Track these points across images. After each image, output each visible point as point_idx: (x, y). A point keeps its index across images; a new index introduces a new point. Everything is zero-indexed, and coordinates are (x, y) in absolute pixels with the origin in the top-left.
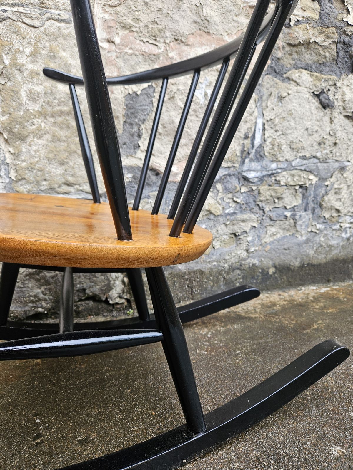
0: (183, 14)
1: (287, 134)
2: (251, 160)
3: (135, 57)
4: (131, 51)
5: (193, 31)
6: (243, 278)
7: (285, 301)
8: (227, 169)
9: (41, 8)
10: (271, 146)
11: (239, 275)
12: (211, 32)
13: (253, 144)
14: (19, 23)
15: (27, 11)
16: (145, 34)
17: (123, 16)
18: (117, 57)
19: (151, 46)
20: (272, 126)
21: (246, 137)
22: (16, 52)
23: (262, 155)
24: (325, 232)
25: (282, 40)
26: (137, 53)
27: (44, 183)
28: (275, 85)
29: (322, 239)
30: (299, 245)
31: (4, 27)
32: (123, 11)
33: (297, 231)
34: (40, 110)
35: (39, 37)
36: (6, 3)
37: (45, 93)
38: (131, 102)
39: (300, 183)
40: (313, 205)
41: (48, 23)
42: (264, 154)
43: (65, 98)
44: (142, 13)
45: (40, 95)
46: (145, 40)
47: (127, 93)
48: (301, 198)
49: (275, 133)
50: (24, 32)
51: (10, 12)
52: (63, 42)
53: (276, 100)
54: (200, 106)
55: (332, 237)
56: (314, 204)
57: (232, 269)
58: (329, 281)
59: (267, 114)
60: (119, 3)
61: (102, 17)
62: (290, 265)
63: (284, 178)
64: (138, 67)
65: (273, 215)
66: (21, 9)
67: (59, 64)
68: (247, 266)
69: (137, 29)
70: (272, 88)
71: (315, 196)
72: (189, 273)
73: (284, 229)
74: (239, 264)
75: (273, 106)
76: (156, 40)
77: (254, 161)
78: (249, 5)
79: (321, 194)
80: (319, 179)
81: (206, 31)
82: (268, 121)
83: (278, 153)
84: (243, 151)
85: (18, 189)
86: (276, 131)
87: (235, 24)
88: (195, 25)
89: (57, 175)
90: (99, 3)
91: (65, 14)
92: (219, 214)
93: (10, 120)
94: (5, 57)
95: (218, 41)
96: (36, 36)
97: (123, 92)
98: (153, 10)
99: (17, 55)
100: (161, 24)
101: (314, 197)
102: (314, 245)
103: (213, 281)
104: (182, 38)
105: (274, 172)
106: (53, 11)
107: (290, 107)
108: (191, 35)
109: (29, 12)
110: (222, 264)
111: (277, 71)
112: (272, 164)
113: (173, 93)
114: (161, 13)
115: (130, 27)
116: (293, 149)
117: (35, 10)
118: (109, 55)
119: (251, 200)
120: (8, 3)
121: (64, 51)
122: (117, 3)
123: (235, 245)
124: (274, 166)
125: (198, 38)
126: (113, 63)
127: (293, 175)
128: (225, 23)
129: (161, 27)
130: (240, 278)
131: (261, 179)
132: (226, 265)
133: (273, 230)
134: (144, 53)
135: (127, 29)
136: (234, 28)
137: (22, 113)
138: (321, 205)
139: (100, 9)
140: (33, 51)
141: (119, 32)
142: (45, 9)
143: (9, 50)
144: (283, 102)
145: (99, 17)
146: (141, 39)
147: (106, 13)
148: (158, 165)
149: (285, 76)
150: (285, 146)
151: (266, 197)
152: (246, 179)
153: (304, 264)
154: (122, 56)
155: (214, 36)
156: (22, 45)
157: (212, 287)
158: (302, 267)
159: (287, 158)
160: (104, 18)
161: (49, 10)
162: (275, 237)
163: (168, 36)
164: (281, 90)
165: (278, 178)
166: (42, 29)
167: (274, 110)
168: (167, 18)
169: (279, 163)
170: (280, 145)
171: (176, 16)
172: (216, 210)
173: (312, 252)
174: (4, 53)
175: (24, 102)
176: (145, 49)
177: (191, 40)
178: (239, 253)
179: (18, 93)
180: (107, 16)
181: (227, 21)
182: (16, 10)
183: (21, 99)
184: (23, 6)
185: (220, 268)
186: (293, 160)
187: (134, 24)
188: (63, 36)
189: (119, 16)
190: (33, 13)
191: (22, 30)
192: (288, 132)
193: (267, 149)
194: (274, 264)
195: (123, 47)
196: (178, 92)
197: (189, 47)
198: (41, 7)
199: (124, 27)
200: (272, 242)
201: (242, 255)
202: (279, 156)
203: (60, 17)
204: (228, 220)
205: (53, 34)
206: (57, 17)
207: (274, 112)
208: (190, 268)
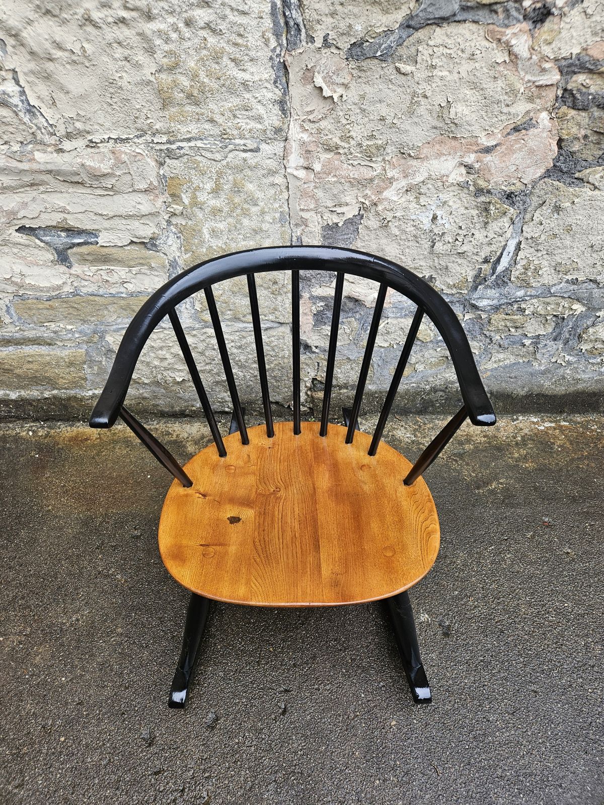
0: (416, 120)
1: (554, 255)
2: (487, 287)
3: (340, 185)
4: (335, 179)
5: (429, 139)
6: (446, 399)
7: (484, 437)
8: (450, 296)
9: (223, 140)
10: (523, 271)
11: (441, 396)
12: (459, 136)
13: (494, 269)
14: (197, 158)
15: (206, 144)
16: (356, 155)
17: (327, 135)
18: (316, 187)
19: (362, 169)
20: (533, 245)
21: (486, 261)
22: (195, 190)
23: (505, 279)
24: (576, 366)
25: (587, 127)
26: (343, 181)
27: (229, 312)
28: (555, 191)
29: (568, 371)
30: (532, 374)
31: (182, 164)
32: (329, 127)
33: (536, 359)
34: (224, 247)
35: (221, 173)
36: (182, 138)
37: (229, 231)
38: (330, 232)
39: (555, 313)
40: (568, 336)
41: (231, 155)
42: (510, 280)
43: (251, 234)
44: (355, 125)
45: (224, 233)
46: (355, 163)
47: (326, 223)
48: (553, 327)
49: (536, 253)
50: (204, 166)
51: (187, 148)
52: (250, 173)
53: (549, 211)
54: (423, 232)
55: (584, 371)
56: (570, 335)
57: (434, 390)
58: (561, 412)
59: (529, 230)
60: (324, 116)
61: (299, 138)
62: (512, 393)
63: (532, 306)
64: (342, 195)
65: (505, 343)
66: (199, 144)
67: (245, 199)
68: (455, 390)
69: (346, 150)
70: (547, 196)
71: (575, 327)
72: (381, 392)
73: (517, 355)
74: (445, 386)
75: (542, 218)
76: (371, 161)
77: (491, 288)
78: (537, 84)
79: (585, 325)
80: (589, 308)
81: (451, 135)
82: (527, 239)
83: (531, 278)
84: (477, 276)
85: (203, 318)
86: (537, 251)
87: (504, 117)
88: (434, 130)
89: (241, 306)
90: (296, 120)
91: (252, 143)
92: (428, 340)
93: (192, 258)
94: (184, 196)
95: (468, 146)
96: (217, 171)
97: (321, 223)
98: (372, 118)
99: (197, 193)
100: (381, 137)
101: (572, 328)
102: (553, 376)
103: (408, 400)
104: (411, 152)
105: (518, 299)
106: (237, 141)
107: (570, 220)
108: (427, 145)
109: (209, 146)
110: (422, 386)
111: (565, 170)
112: (518, 291)
113: (386, 222)
114: (383, 123)
115: (337, 149)
116: (559, 271)
117: (216, 142)
118: (306, 186)
119: (477, 327)
120: (184, 139)
121: (251, 182)
122: (320, 117)
123: (444, 366)
124: (520, 293)
125: (437, 146)
126: (310, 194)
127: (548, 304)
128: (485, 118)
129: (380, 142)
130: (443, 400)
131: (496, 308)
132: (427, 387)
133: (501, 356)
134: (351, 180)
135: (332, 151)
136: (500, 123)
137: (205, 250)
138: (580, 337)
139: (297, 126)
140: (214, 187)
141: (320, 155)
142: (227, 141)
143: (189, 188)
144: (561, 212)
145: (296, 139)
146: (351, 162)
147: (305, 132)
148: (357, 294)
149: (577, 175)
150: (545, 269)
151: (498, 327)
152: (474, 307)
153: (532, 394)
154: (322, 185)
155: (463, 141)
156: (202, 182)
157: (406, 405)
158: (529, 396)
159: (546, 282)
160: (301, 139)
161: (233, 141)
162: (501, 364)
163: (390, 151)
164: (562, 198)
165: (523, 306)
166: (224, 162)
167: (541, 224)
168: (390, 130)
169: (529, 290)
170: (538, 268)
171: (406, 126)
172: (426, 337)
173: (547, 384)
174: (182, 192)
175: (206, 240)
176: (354, 175)
177: (425, 151)
178: (447, 375)
179: (199, 231)
180: (305, 137)
181: (490, 115)
182: (194, 145)
183: (204, 237)
184: (201, 139)
185: (419, 390)
186: (555, 285)
187: (343, 144)
188: (249, 167)
189: (322, 136)
190: (213, 147)
191: (201, 165)
192: (556, 252)
193: (515, 273)
194: (491, 391)
195: (324, 176)
196: (393, 220)
197: (419, 160)
198: (223, 138)
199: (329, 150)
200: (496, 369)
201: (451, 378)
202: (532, 281)
203: (245, 148)
204: (439, 347)
205: (236, 167)
206: (242, 148)
207: (542, 227)
208: (382, 388)
